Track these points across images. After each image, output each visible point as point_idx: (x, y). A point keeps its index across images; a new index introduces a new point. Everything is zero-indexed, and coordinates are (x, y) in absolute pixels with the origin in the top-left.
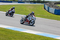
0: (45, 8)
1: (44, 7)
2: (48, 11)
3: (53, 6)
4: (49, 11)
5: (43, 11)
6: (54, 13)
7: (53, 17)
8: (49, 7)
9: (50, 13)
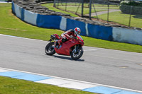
0: (14, 13)
1: (11, 10)
2: (22, 19)
3: (32, 8)
4: (25, 19)
5: (10, 18)
6: (35, 23)
7: (32, 32)
8: (24, 8)
9: (27, 23)
